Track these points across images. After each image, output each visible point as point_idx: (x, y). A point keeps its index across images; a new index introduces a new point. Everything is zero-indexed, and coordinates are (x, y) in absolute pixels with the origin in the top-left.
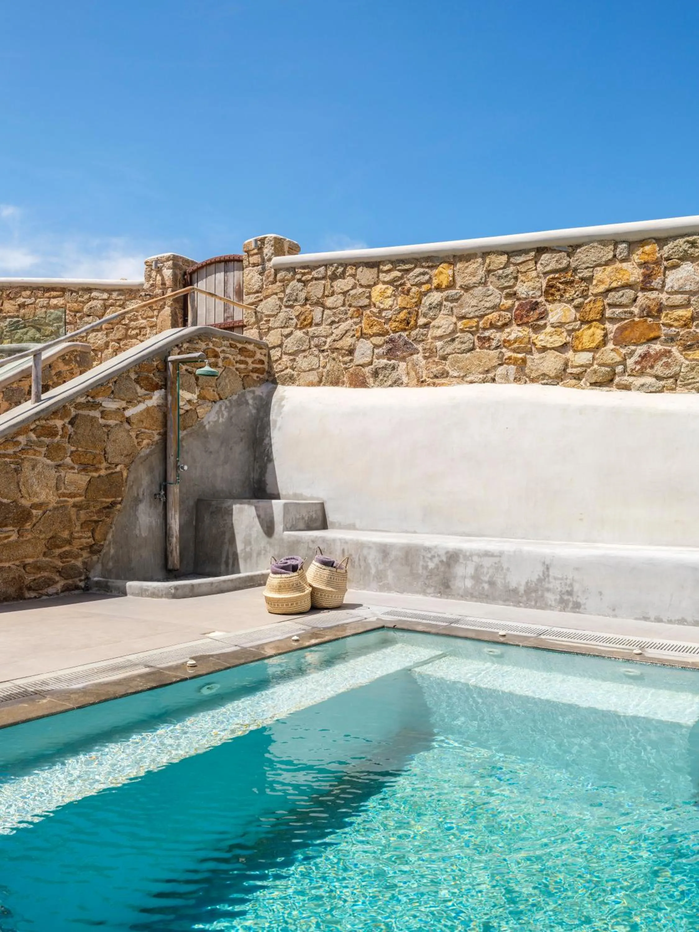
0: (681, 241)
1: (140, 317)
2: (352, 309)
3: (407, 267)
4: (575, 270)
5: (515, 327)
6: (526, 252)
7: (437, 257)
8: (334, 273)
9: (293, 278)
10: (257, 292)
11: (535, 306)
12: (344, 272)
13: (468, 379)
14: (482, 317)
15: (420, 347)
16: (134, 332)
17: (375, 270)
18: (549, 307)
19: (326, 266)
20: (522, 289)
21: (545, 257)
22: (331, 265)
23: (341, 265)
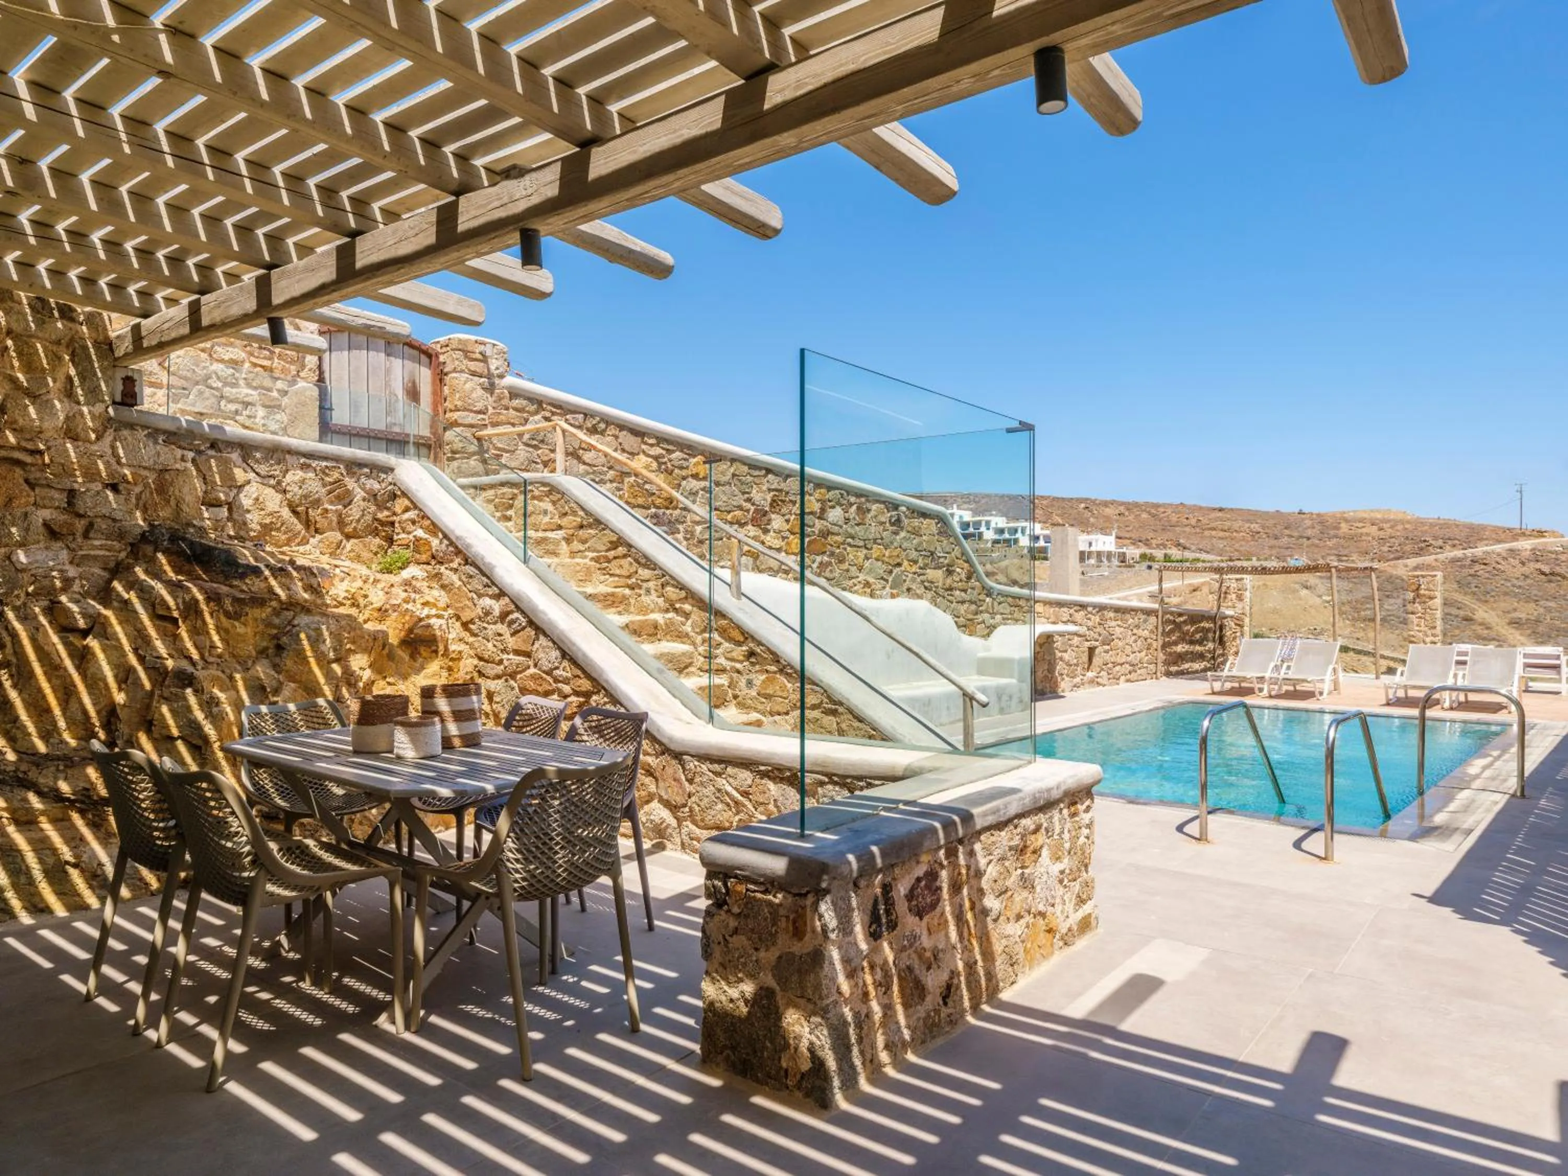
0: (837, 492)
1: (242, 382)
2: (612, 472)
3: (670, 447)
4: (787, 493)
5: (750, 527)
6: (760, 469)
7: (696, 448)
8: (594, 426)
9: (536, 413)
10: (480, 412)
11: (765, 513)
12: (604, 430)
13: (722, 564)
14: (729, 512)
15: (681, 527)
16: (232, 407)
17: (639, 439)
18: (773, 516)
19: (586, 415)
20: (756, 495)
21: (770, 477)
22: (592, 416)
23: (602, 420)
